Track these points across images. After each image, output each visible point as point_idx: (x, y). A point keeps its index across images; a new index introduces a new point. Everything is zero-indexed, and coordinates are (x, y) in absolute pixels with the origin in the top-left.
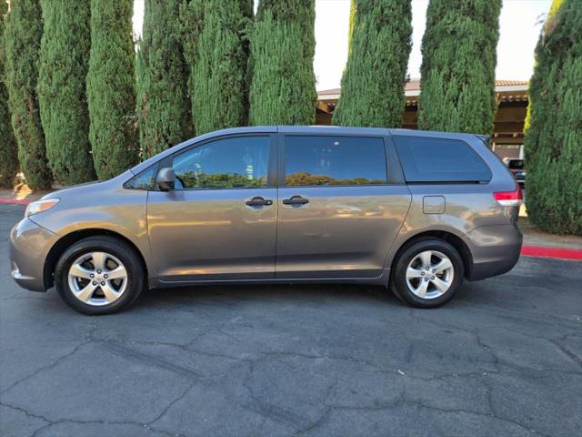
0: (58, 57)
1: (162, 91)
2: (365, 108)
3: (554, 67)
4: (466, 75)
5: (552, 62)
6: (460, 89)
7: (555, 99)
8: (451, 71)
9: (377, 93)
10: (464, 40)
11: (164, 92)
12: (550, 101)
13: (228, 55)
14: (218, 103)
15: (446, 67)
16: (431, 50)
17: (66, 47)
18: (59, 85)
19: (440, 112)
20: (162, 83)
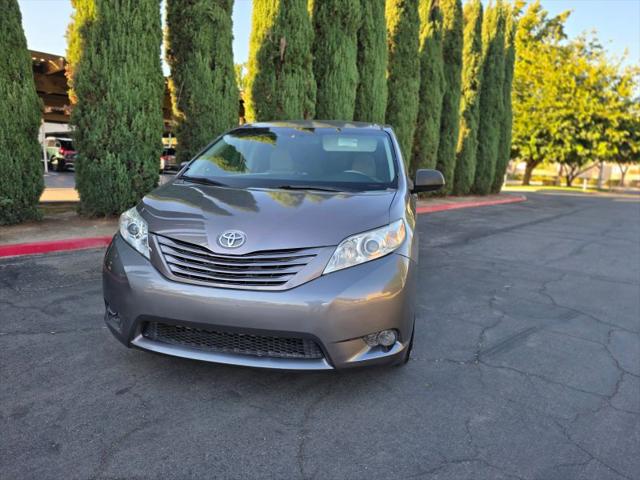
2: (143, 80)
3: (275, 77)
4: (226, 68)
5: (270, 72)
6: (224, 81)
7: (279, 104)
8: (214, 60)
9: (152, 64)
10: (223, 32)
12: (274, 104)
15: (208, 53)
16: (191, 30)
19: (211, 100)
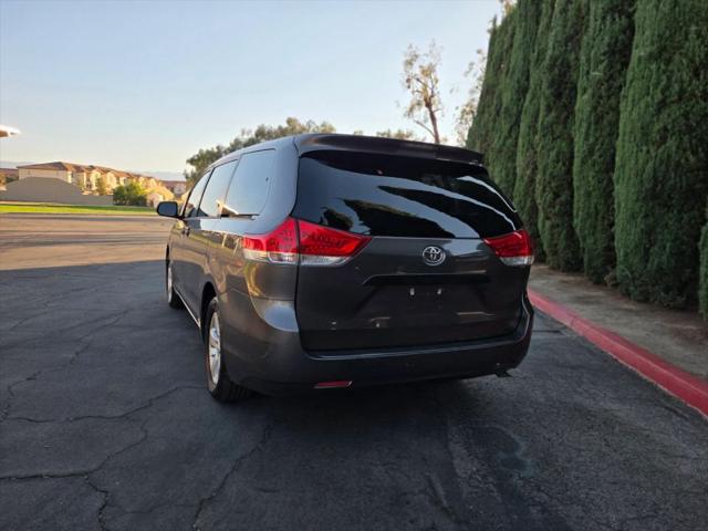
0: (507, 110)
1: (552, 125)
11: (554, 126)
13: (604, 54)
14: (589, 128)
17: (515, 97)
18: (506, 138)
20: (553, 114)
